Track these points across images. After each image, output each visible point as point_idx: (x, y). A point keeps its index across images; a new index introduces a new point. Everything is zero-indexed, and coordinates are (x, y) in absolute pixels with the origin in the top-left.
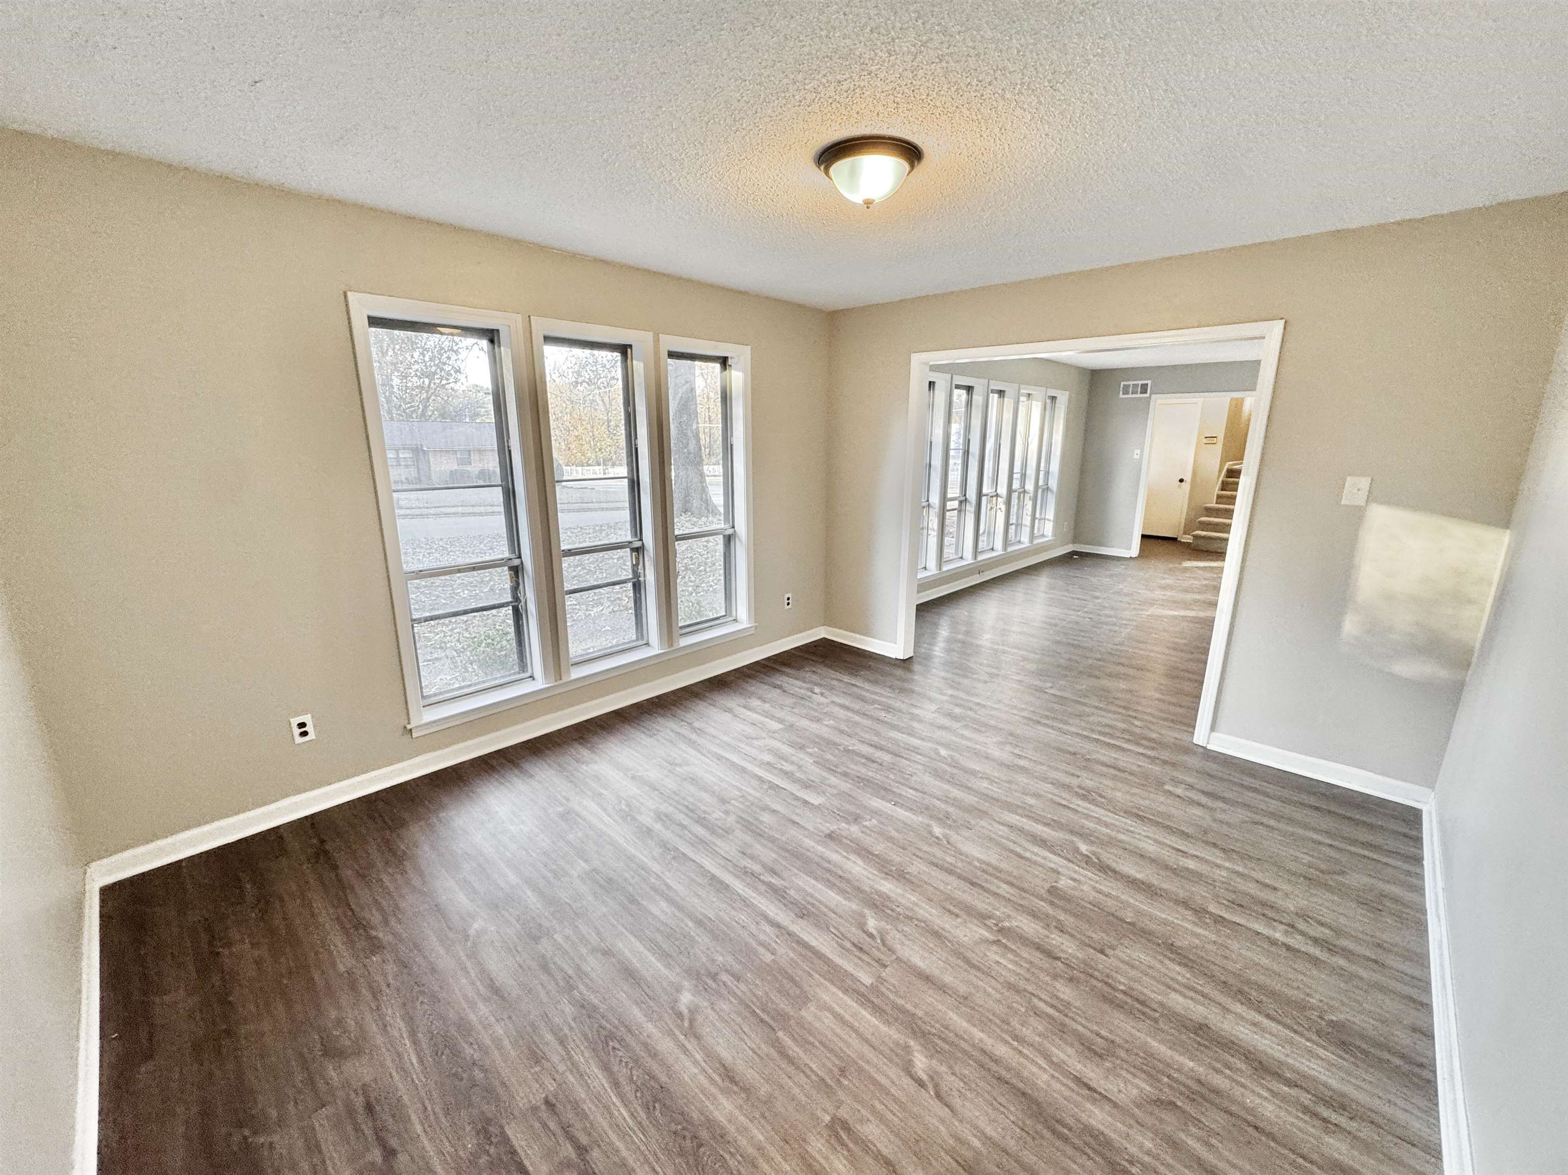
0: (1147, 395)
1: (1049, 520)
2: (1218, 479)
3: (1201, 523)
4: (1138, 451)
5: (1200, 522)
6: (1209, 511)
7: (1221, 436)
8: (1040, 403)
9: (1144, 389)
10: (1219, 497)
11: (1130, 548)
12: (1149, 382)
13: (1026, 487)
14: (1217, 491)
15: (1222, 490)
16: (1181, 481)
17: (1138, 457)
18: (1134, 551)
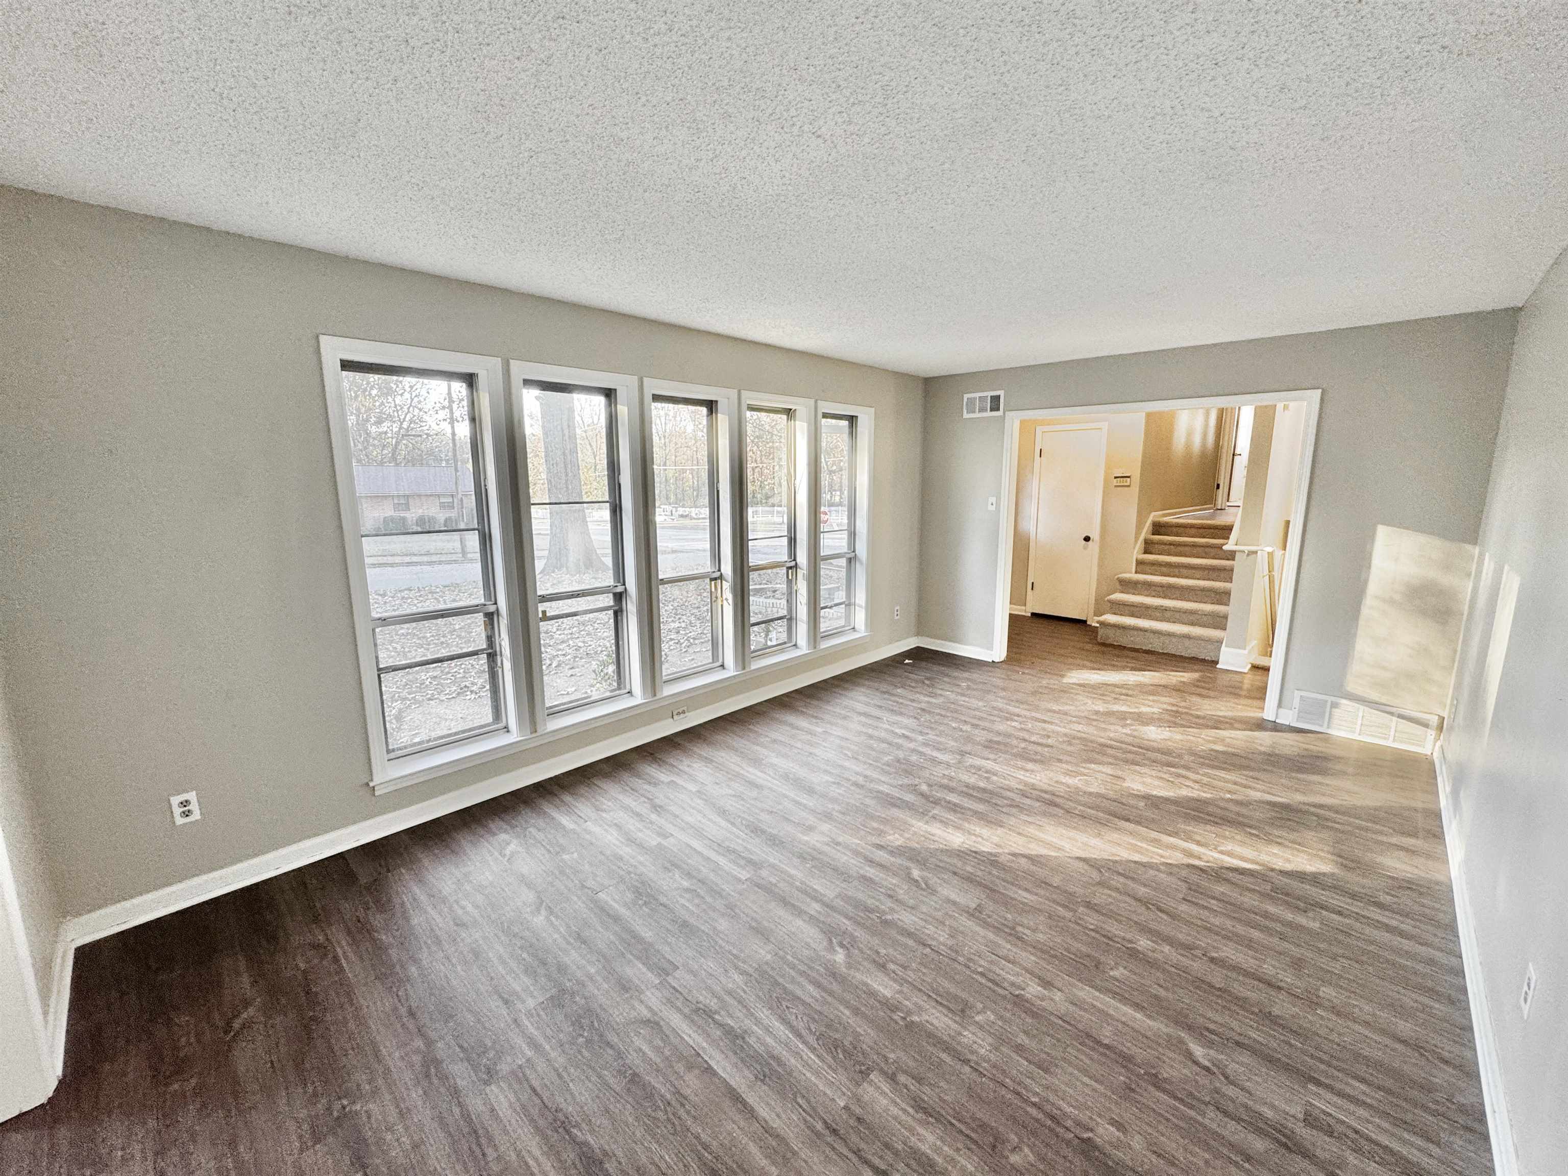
0: (1000, 413)
1: (860, 606)
2: (1137, 539)
3: (1112, 602)
4: (993, 500)
5: (1109, 601)
6: (1127, 585)
7: (1136, 474)
8: (805, 425)
9: (995, 404)
10: (1139, 563)
11: (990, 647)
12: (1001, 393)
13: (798, 560)
14: (1137, 553)
15: (1146, 552)
16: (1087, 539)
17: (993, 508)
18: (998, 651)
